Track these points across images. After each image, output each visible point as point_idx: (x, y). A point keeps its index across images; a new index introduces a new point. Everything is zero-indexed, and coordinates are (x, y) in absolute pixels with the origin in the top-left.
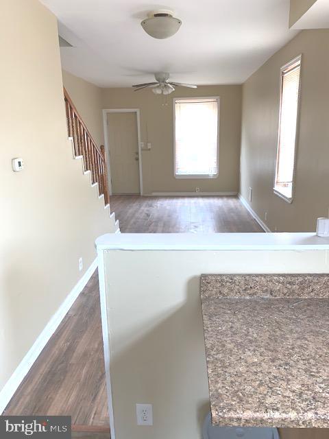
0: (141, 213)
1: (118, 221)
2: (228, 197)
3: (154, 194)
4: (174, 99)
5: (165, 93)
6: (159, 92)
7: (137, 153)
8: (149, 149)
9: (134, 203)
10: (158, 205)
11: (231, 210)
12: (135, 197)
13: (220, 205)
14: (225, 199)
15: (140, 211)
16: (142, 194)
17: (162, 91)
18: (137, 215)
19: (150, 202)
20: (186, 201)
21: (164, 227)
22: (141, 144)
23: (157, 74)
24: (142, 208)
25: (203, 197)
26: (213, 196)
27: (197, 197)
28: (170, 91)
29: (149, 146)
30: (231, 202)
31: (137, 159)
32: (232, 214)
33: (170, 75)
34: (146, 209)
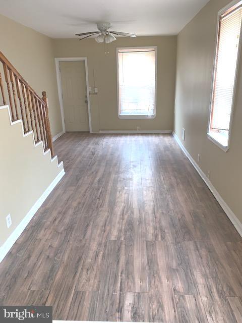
0: (87, 152)
1: (62, 162)
2: (164, 134)
3: (101, 132)
4: (117, 48)
5: (107, 42)
6: (101, 40)
7: (86, 97)
8: (96, 93)
9: (83, 140)
10: (104, 143)
11: (167, 148)
12: (85, 134)
13: (157, 142)
14: (161, 137)
15: (87, 149)
16: (91, 132)
17: (105, 40)
18: (84, 153)
19: (96, 140)
20: (128, 139)
21: (106, 166)
22: (89, 89)
23: (98, 24)
24: (89, 146)
25: (142, 134)
26: (152, 134)
27: (138, 134)
28: (111, 40)
29: (96, 90)
30: (167, 140)
31: (86, 102)
32: (167, 152)
33: (111, 24)
34: (92, 147)
